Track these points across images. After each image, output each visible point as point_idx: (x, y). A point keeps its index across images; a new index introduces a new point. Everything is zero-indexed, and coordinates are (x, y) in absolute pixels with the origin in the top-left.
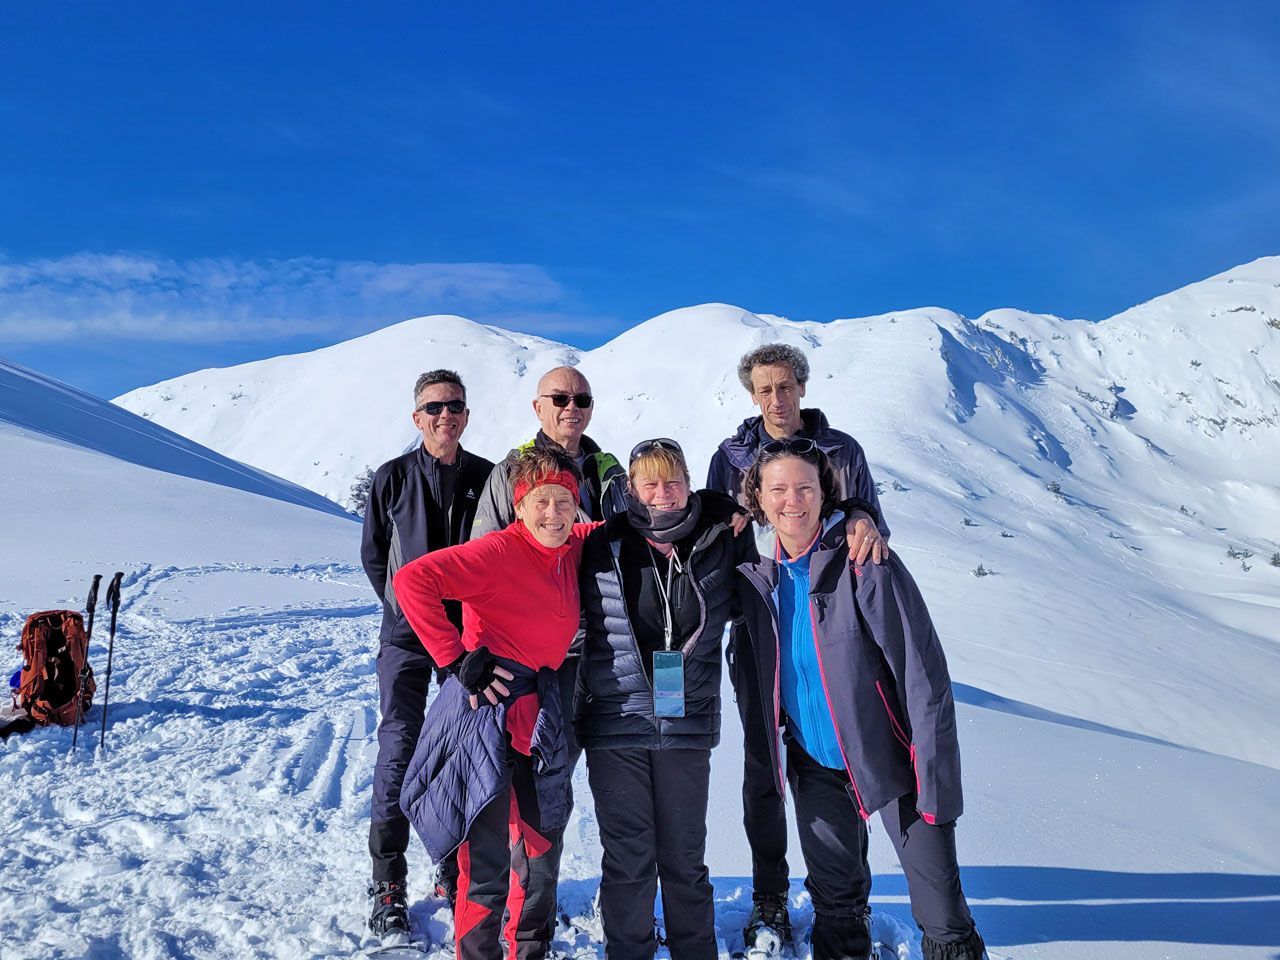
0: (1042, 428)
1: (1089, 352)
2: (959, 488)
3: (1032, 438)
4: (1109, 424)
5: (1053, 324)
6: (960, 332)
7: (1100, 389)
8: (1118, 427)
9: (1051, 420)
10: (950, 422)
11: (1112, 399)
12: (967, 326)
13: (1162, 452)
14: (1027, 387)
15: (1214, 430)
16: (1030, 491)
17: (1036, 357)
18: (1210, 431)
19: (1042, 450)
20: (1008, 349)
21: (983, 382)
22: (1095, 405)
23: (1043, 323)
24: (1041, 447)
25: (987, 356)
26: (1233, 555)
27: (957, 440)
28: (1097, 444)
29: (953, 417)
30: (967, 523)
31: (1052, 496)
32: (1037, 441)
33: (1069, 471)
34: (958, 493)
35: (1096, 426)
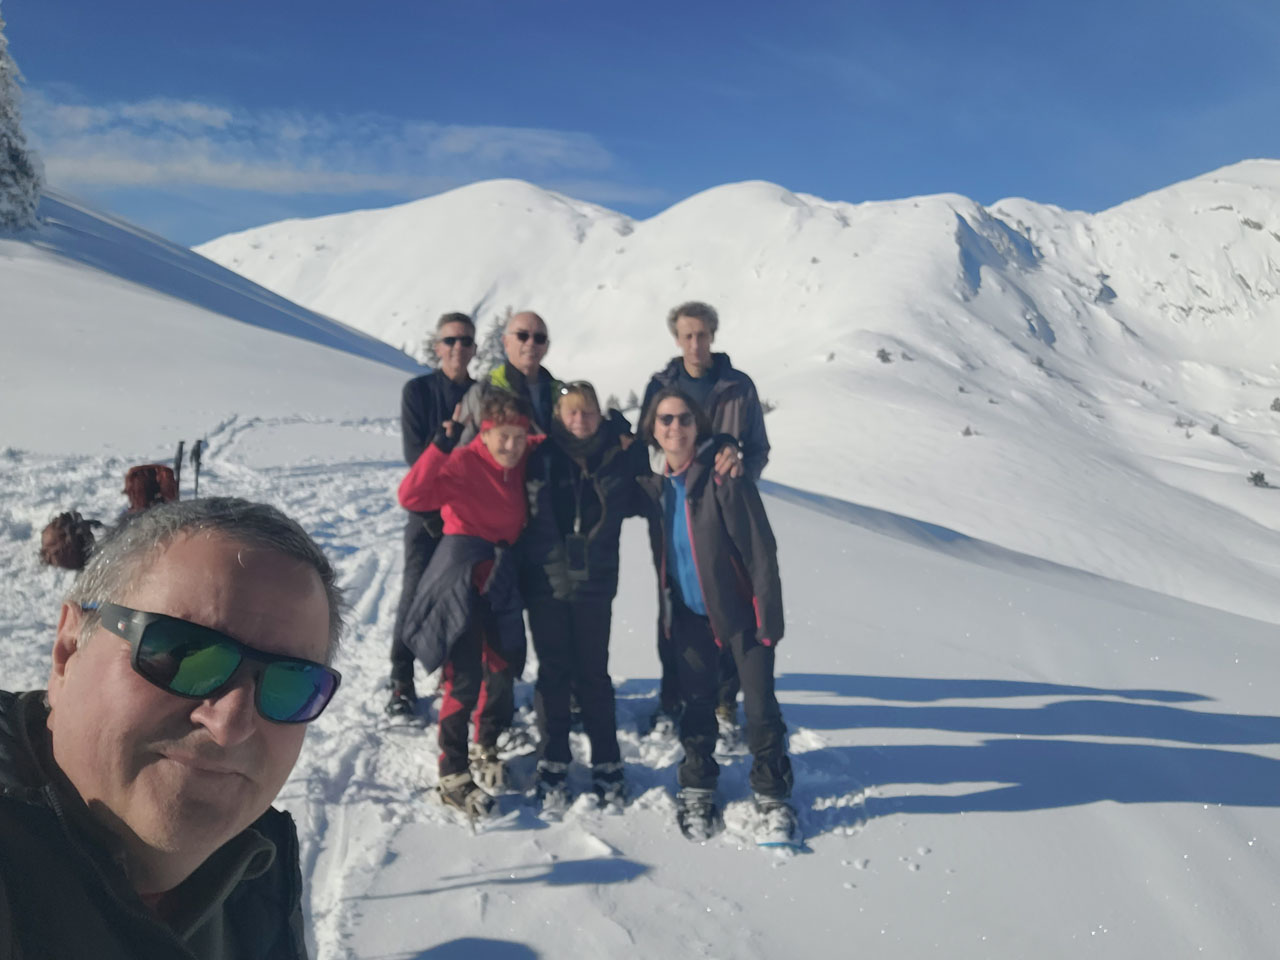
0: (1035, 308)
1: (1083, 241)
2: (957, 359)
3: (1025, 317)
4: (1093, 307)
5: (1055, 214)
6: (974, 218)
7: (1089, 275)
8: (1100, 311)
9: (1043, 301)
10: (956, 300)
11: (1098, 285)
12: (981, 214)
13: (1133, 334)
14: (1027, 272)
15: (1180, 315)
16: (1017, 364)
17: (1037, 244)
18: (1178, 318)
19: (1032, 328)
20: (1013, 235)
21: (989, 265)
22: (1084, 291)
23: (1048, 212)
24: (1031, 326)
25: (995, 242)
26: (1179, 424)
27: (961, 318)
28: (1079, 324)
29: (959, 296)
30: (961, 390)
31: (1035, 369)
32: (1029, 321)
33: (1053, 348)
34: (956, 363)
35: (1081, 310)
